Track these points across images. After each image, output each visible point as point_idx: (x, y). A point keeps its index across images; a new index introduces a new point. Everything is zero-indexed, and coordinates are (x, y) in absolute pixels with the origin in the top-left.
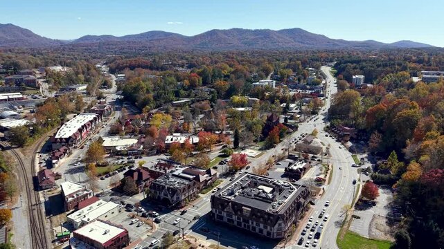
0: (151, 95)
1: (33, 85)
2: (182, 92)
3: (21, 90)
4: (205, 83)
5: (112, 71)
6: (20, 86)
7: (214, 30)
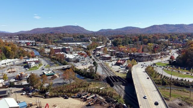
0: (121, 43)
1: (88, 41)
2: (131, 42)
3: (85, 42)
4: (140, 40)
5: (110, 39)
6: (85, 41)
7: (155, 25)
